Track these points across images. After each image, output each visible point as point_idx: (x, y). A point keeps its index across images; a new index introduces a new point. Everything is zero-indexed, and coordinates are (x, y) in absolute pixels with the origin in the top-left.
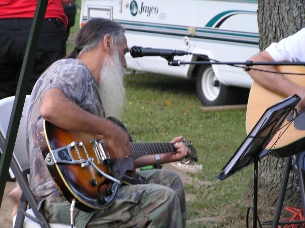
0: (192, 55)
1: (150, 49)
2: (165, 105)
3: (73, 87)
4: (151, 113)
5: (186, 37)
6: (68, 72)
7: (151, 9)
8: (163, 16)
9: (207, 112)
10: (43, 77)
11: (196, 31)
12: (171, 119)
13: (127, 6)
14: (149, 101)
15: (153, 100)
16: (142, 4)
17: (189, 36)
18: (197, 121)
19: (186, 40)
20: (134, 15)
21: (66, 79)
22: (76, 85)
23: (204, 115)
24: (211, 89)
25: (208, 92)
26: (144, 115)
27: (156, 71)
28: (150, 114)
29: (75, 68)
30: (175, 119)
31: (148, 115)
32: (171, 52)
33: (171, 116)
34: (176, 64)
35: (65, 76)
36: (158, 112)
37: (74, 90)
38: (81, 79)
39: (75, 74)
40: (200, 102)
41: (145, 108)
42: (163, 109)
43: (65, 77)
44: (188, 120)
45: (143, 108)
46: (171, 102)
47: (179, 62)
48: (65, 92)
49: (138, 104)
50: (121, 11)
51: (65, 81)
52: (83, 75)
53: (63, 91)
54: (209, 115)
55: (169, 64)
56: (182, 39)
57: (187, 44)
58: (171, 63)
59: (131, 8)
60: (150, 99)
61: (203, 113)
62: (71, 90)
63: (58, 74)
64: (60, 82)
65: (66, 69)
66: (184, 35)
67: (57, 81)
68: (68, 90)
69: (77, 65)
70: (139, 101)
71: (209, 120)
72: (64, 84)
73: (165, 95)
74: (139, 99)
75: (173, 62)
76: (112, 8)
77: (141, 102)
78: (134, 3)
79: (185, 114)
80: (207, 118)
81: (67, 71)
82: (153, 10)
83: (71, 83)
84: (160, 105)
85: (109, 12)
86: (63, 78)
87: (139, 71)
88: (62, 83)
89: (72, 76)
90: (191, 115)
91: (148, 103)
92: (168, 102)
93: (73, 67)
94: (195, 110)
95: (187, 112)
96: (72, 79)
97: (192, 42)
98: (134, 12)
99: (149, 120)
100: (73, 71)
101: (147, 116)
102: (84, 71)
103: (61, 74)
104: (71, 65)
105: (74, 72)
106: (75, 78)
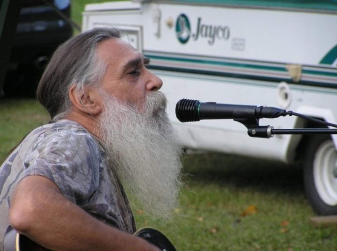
0: (294, 118)
1: (214, 104)
2: (244, 215)
3: (70, 171)
4: (218, 229)
5: (283, 84)
6: (58, 146)
7: (217, 30)
8: (239, 44)
9: (324, 226)
10: (12, 160)
11: (304, 71)
12: (255, 240)
13: (170, 25)
14: (213, 207)
15: (220, 205)
16: (199, 20)
17: (290, 82)
18: (305, 243)
19: (283, 88)
20: (183, 41)
21: (56, 159)
22: (75, 169)
23: (319, 233)
24: (331, 182)
25: (325, 189)
26: (204, 234)
27: (226, 150)
28: (214, 231)
29: (72, 138)
30: (264, 239)
31: (211, 233)
32: (253, 111)
33: (255, 236)
34: (263, 134)
35: (53, 152)
36: (231, 227)
37: (72, 177)
38: (85, 158)
39: (72, 149)
40: (310, 208)
41: (205, 219)
42: (239, 221)
43: (54, 155)
44: (288, 242)
45: (201, 219)
46: (256, 209)
47: (269, 130)
48: (56, 181)
49: (191, 212)
50: (158, 35)
51: (55, 162)
52: (88, 151)
53: (52, 180)
54: (328, 231)
55: (250, 134)
56: (276, 87)
57: (286, 96)
58: (254, 131)
59: (178, 29)
60: (215, 203)
61: (317, 228)
62: (67, 178)
63: (40, 151)
64: (46, 163)
65: (54, 140)
66: (278, 80)
67: (39, 163)
68: (62, 177)
69: (74, 133)
70: (194, 206)
71: (327, 241)
72: (53, 166)
73: (244, 195)
74: (193, 202)
75: (258, 130)
76: (142, 28)
77: (197, 209)
78: (183, 19)
79: (282, 231)
80: (324, 237)
81: (56, 143)
82: (220, 33)
83: (65, 164)
84: (233, 214)
85: (134, 37)
86: (52, 157)
87: (194, 150)
88: (50, 165)
89: (68, 153)
90: (292, 232)
91: (211, 211)
92: (250, 209)
93: (68, 136)
94: (300, 223)
95: (285, 227)
96: (67, 158)
97: (295, 93)
98: (184, 35)
99: (212, 242)
100: (67, 142)
101: (210, 236)
102: (88, 141)
103: (46, 150)
104: (63, 133)
105: (69, 146)
106: (74, 156)
